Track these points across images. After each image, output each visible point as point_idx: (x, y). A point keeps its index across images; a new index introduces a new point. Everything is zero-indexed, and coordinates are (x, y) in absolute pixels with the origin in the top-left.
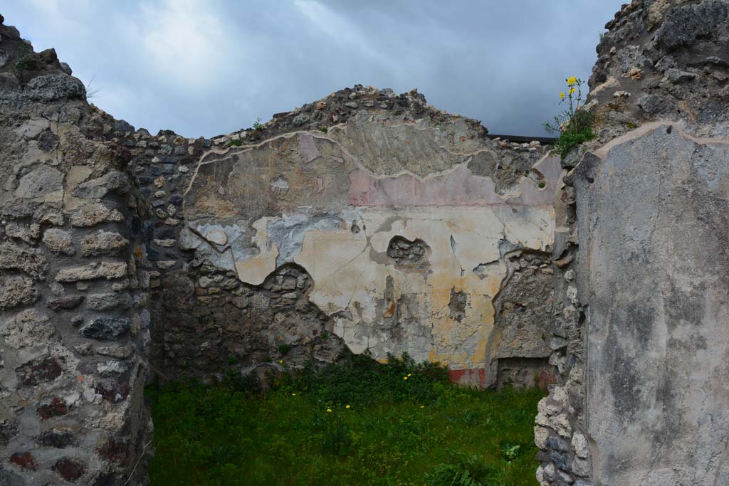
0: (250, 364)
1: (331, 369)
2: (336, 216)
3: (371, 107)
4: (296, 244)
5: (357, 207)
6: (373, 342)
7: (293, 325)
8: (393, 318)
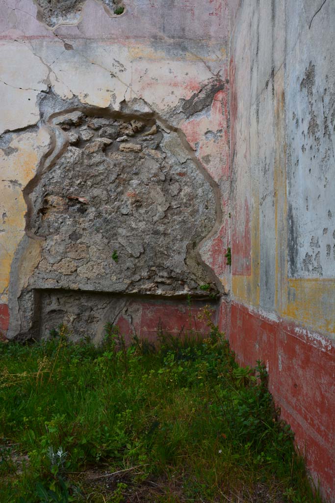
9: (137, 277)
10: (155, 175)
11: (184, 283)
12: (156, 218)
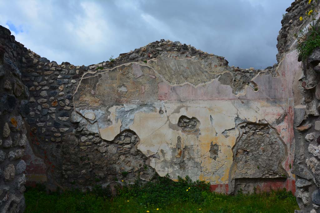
0: (107, 182)
1: (149, 184)
2: (151, 105)
3: (169, 50)
4: (131, 120)
5: (162, 101)
6: (171, 170)
7: (129, 162)
8: (181, 158)
9: (264, 173)
10: (269, 142)
11: (277, 174)
12: (269, 155)
